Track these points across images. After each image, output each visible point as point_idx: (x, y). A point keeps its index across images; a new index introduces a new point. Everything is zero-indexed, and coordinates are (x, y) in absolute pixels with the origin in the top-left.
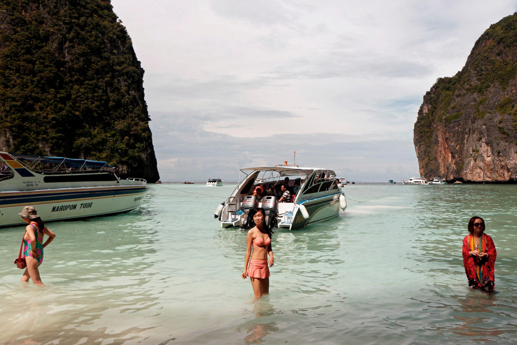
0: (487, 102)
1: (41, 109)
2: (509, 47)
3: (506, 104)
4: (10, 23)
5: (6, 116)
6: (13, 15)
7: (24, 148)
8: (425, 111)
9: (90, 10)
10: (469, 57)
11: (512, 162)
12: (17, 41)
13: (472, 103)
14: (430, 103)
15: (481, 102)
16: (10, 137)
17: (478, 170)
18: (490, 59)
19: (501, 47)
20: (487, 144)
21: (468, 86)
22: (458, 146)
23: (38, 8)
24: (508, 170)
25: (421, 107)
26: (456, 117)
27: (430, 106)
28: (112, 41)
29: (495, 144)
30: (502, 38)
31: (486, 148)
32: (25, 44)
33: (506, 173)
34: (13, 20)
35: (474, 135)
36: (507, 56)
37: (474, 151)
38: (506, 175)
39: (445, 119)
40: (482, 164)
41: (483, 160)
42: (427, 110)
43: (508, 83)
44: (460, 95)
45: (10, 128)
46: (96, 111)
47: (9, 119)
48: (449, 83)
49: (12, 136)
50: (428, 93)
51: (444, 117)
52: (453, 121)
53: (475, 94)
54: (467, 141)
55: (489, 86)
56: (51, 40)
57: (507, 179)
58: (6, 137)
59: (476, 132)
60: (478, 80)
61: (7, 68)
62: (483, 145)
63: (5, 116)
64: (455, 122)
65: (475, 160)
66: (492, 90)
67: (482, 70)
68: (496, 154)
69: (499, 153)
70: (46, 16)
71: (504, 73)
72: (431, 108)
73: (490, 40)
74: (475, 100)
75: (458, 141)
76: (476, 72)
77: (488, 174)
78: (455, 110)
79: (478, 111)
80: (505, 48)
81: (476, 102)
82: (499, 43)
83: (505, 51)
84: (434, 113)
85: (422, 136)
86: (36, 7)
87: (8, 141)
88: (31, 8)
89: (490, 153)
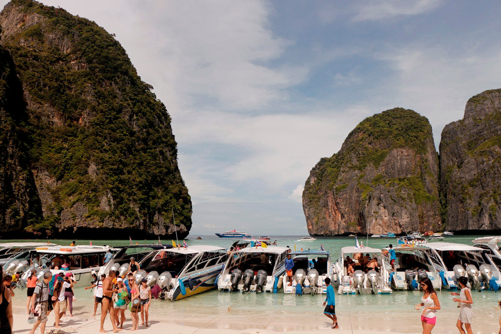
0: (365, 177)
1: (129, 173)
2: (377, 138)
3: (379, 179)
4: (94, 96)
5: (107, 178)
6: (95, 89)
7: (121, 208)
8: (312, 182)
9: (141, 89)
10: (343, 144)
11: (403, 221)
12: (102, 112)
13: (355, 178)
14: (316, 176)
15: (361, 177)
16: (111, 197)
17: (378, 227)
18: (364, 146)
19: (371, 138)
20: (385, 207)
21: (350, 165)
22: (347, 209)
23: (111, 84)
24: (400, 226)
25: (308, 179)
26: (344, 187)
27: (316, 179)
28: (159, 117)
29: (390, 207)
30: (372, 132)
31: (384, 211)
32: (108, 115)
33: (398, 228)
34: (96, 93)
35: (374, 201)
36: (376, 146)
37: (374, 212)
38: (398, 230)
39: (336, 189)
40: (381, 222)
41: (382, 219)
42: (313, 181)
43: (379, 164)
44: (344, 171)
45: (111, 190)
46: (159, 176)
47: (109, 181)
48: (329, 161)
49: (113, 196)
50: (313, 169)
51: (334, 187)
52: (342, 190)
53: (356, 171)
54: (368, 205)
55: (366, 166)
56: (123, 113)
57: (400, 232)
58: (107, 197)
59: (375, 199)
60: (358, 161)
61: (97, 135)
62: (382, 208)
63: (105, 178)
64: (344, 191)
65: (376, 219)
66: (369, 168)
67: (360, 154)
68: (391, 215)
69: (394, 214)
70: (118, 91)
71: (376, 157)
72: (317, 180)
73: (361, 133)
74: (357, 175)
75: (346, 205)
76: (355, 155)
77: (386, 229)
78: (342, 182)
79: (360, 183)
80: (374, 139)
81: (357, 176)
82: (369, 135)
83: (374, 141)
84: (320, 184)
85: (311, 201)
86: (110, 83)
87: (109, 201)
88: (106, 84)
89: (387, 214)
